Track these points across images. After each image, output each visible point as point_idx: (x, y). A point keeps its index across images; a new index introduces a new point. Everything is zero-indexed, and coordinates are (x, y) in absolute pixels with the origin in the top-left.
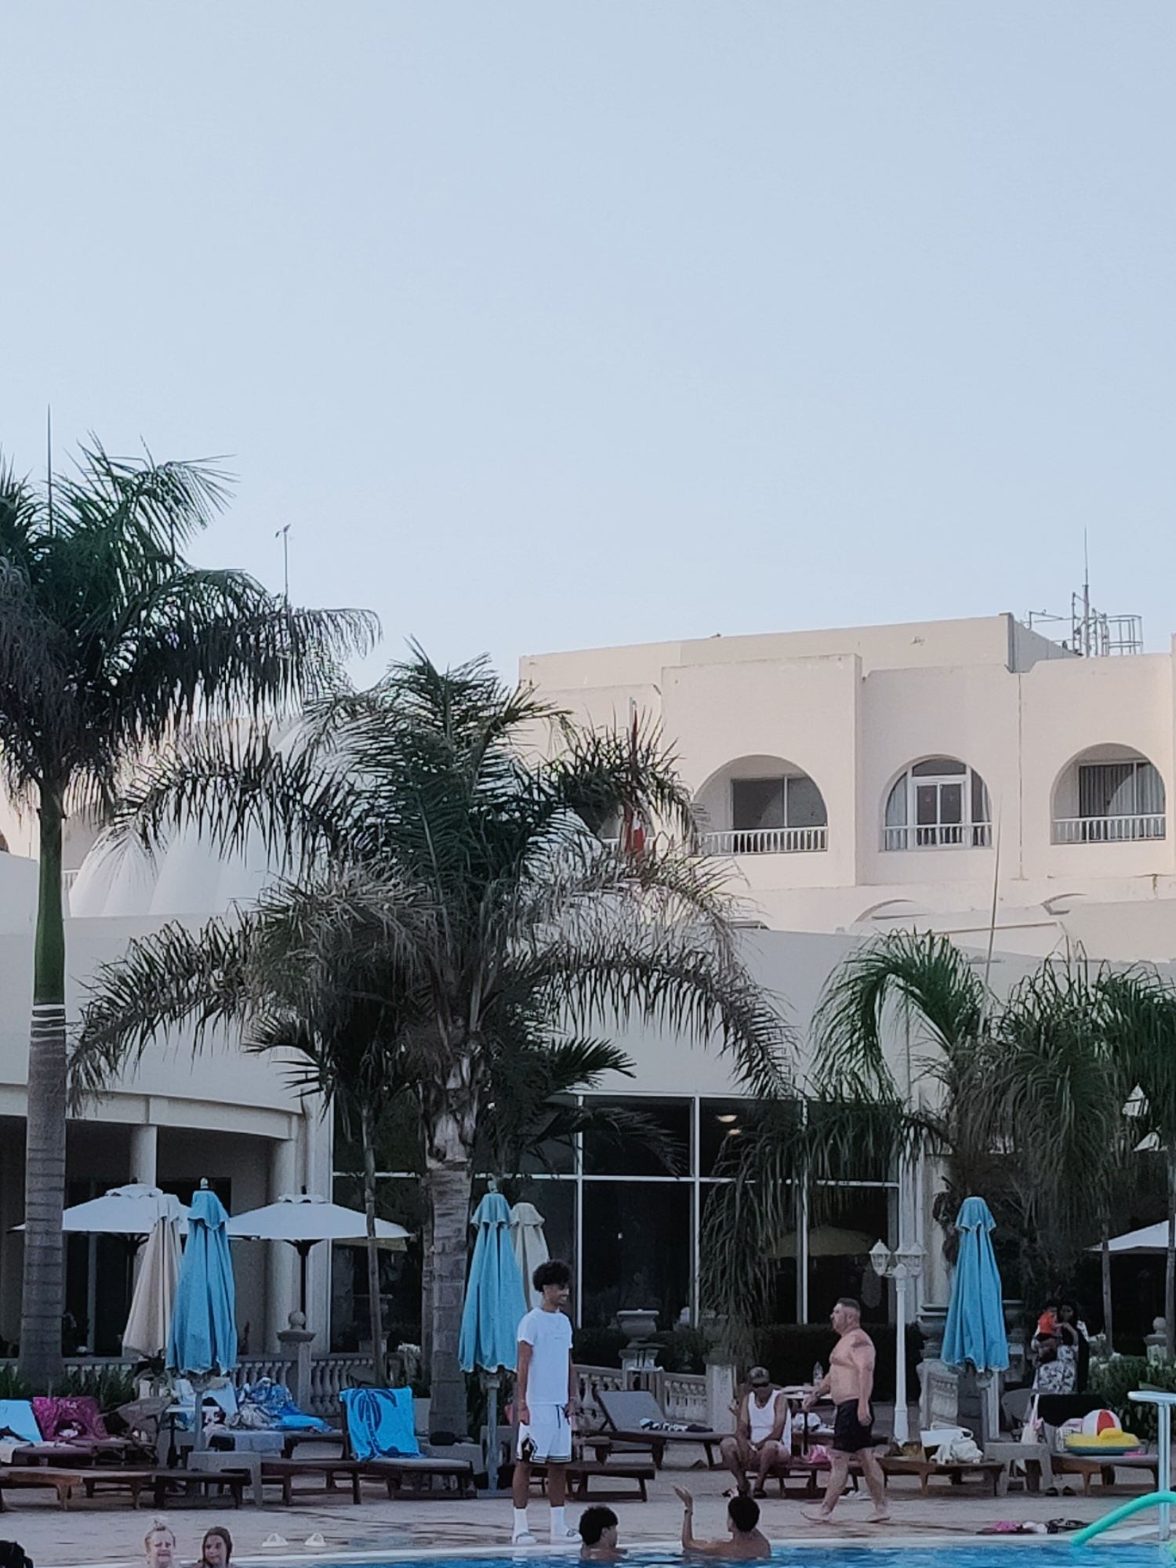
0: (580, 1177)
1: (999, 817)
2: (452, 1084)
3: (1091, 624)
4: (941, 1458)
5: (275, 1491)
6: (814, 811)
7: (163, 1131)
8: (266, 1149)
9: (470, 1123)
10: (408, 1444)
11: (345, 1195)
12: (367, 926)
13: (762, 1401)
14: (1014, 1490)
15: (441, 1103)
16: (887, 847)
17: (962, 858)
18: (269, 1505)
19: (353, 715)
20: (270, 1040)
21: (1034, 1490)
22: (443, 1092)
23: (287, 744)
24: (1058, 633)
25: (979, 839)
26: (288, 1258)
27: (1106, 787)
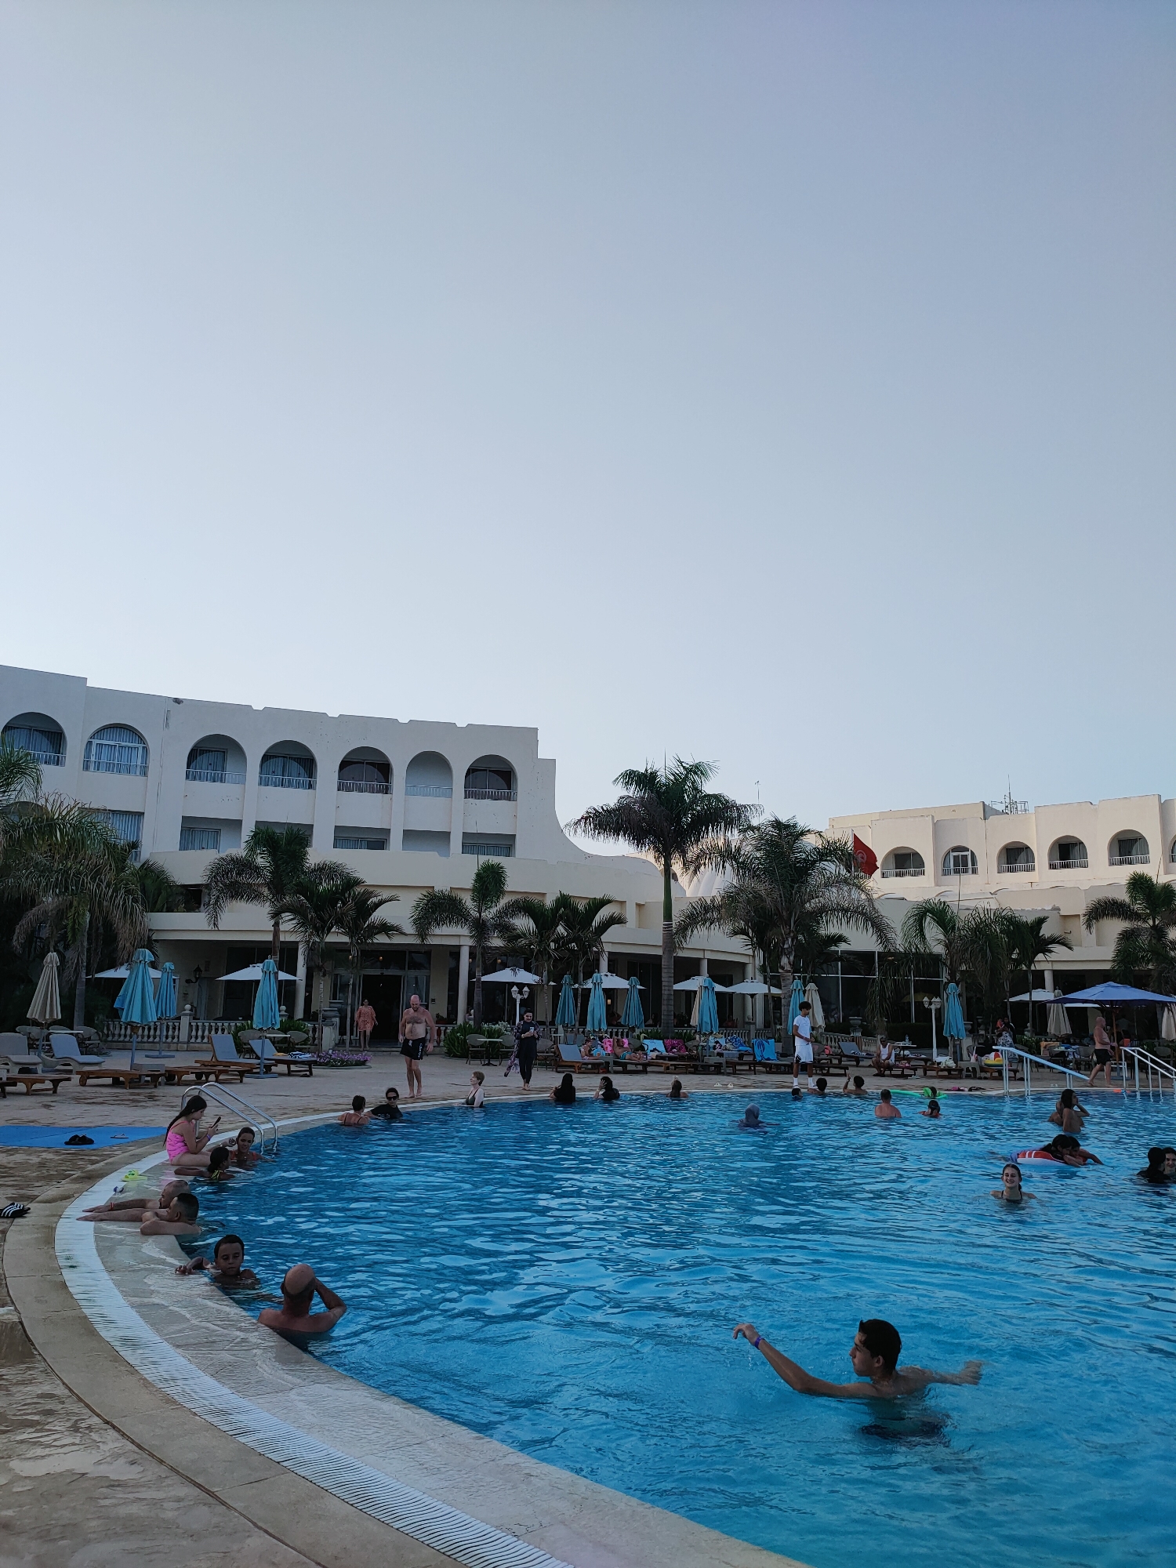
0: (839, 975)
1: (980, 866)
2: (786, 946)
3: (1011, 804)
4: (942, 1066)
5: (730, 1070)
6: (921, 864)
7: (710, 960)
8: (743, 965)
9: (792, 958)
10: (773, 1056)
11: (764, 981)
12: (757, 896)
13: (885, 1047)
14: (968, 1077)
15: (783, 952)
16: (945, 874)
17: (968, 877)
18: (729, 1074)
20: (735, 933)
21: (975, 1077)
22: (783, 949)
25: (974, 871)
26: (750, 998)
27: (1015, 856)
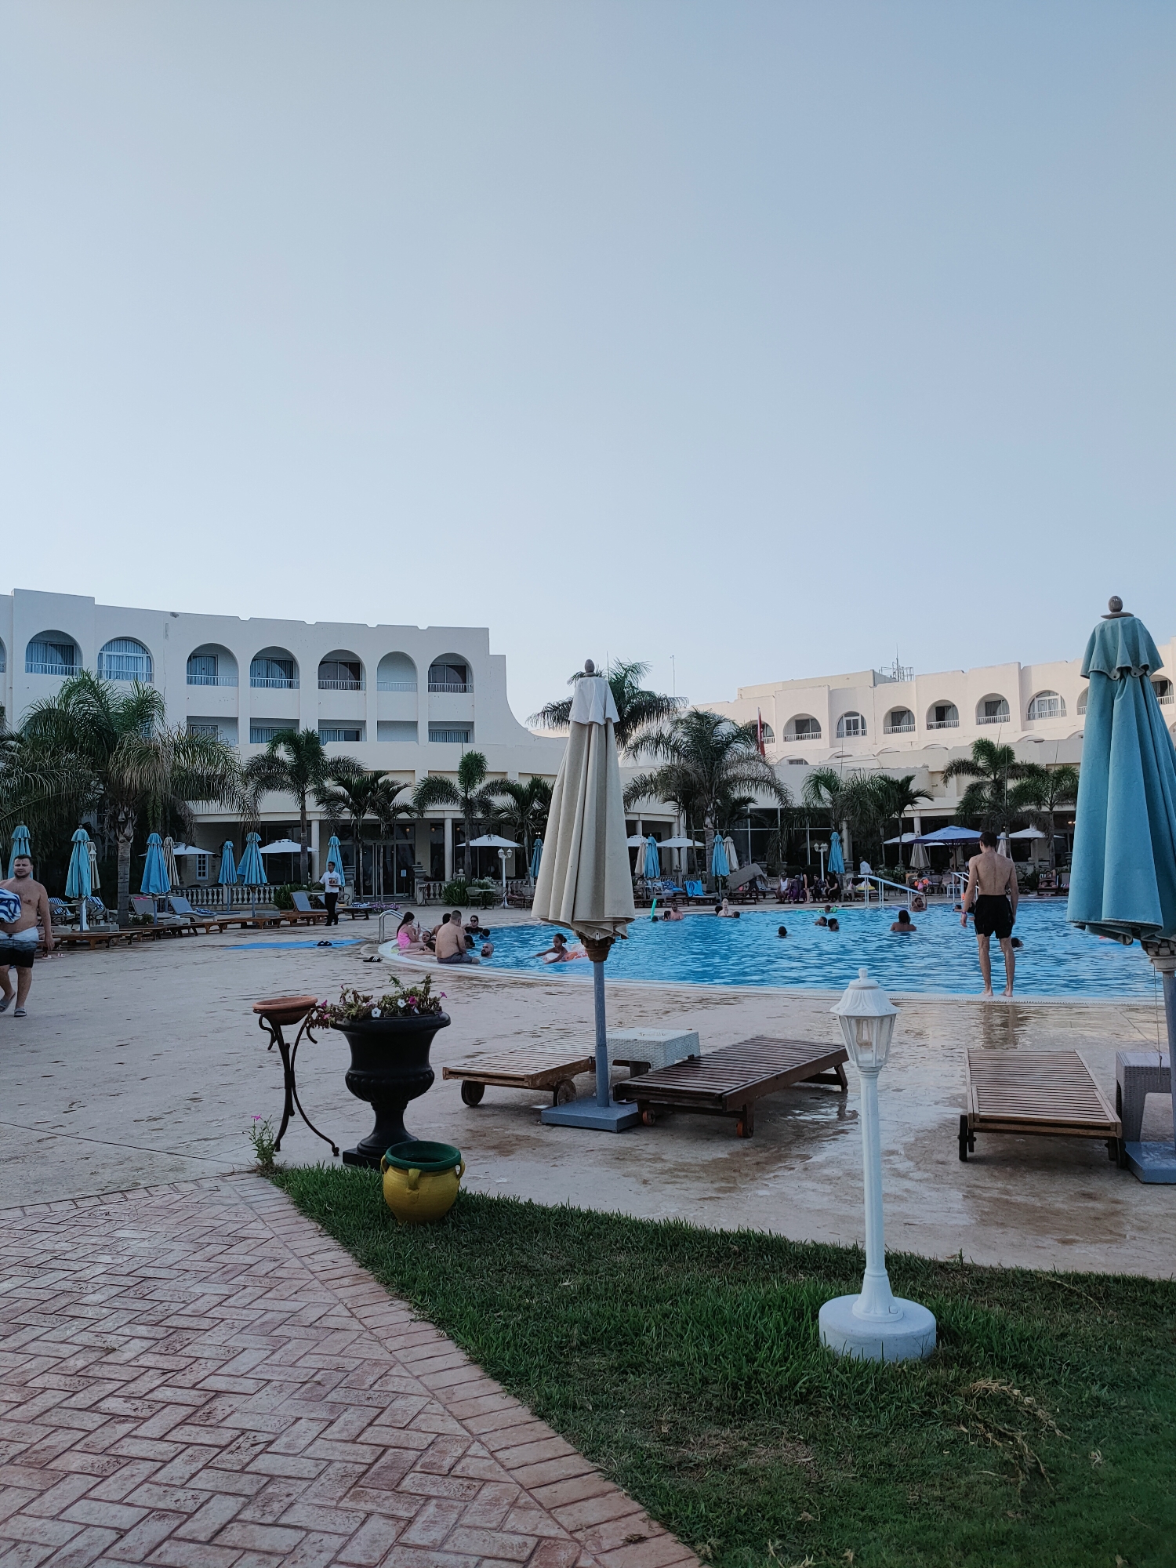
0: (749, 829)
1: (868, 728)
2: (709, 809)
3: (899, 670)
6: (818, 728)
7: (643, 821)
8: (670, 824)
9: (713, 818)
10: (700, 893)
11: (689, 837)
12: (686, 773)
13: (784, 880)
15: (706, 814)
16: (838, 736)
17: (858, 739)
19: (682, 724)
20: (666, 800)
22: (707, 811)
23: (666, 733)
24: (888, 673)
25: (864, 734)
26: (676, 851)
27: (899, 718)
